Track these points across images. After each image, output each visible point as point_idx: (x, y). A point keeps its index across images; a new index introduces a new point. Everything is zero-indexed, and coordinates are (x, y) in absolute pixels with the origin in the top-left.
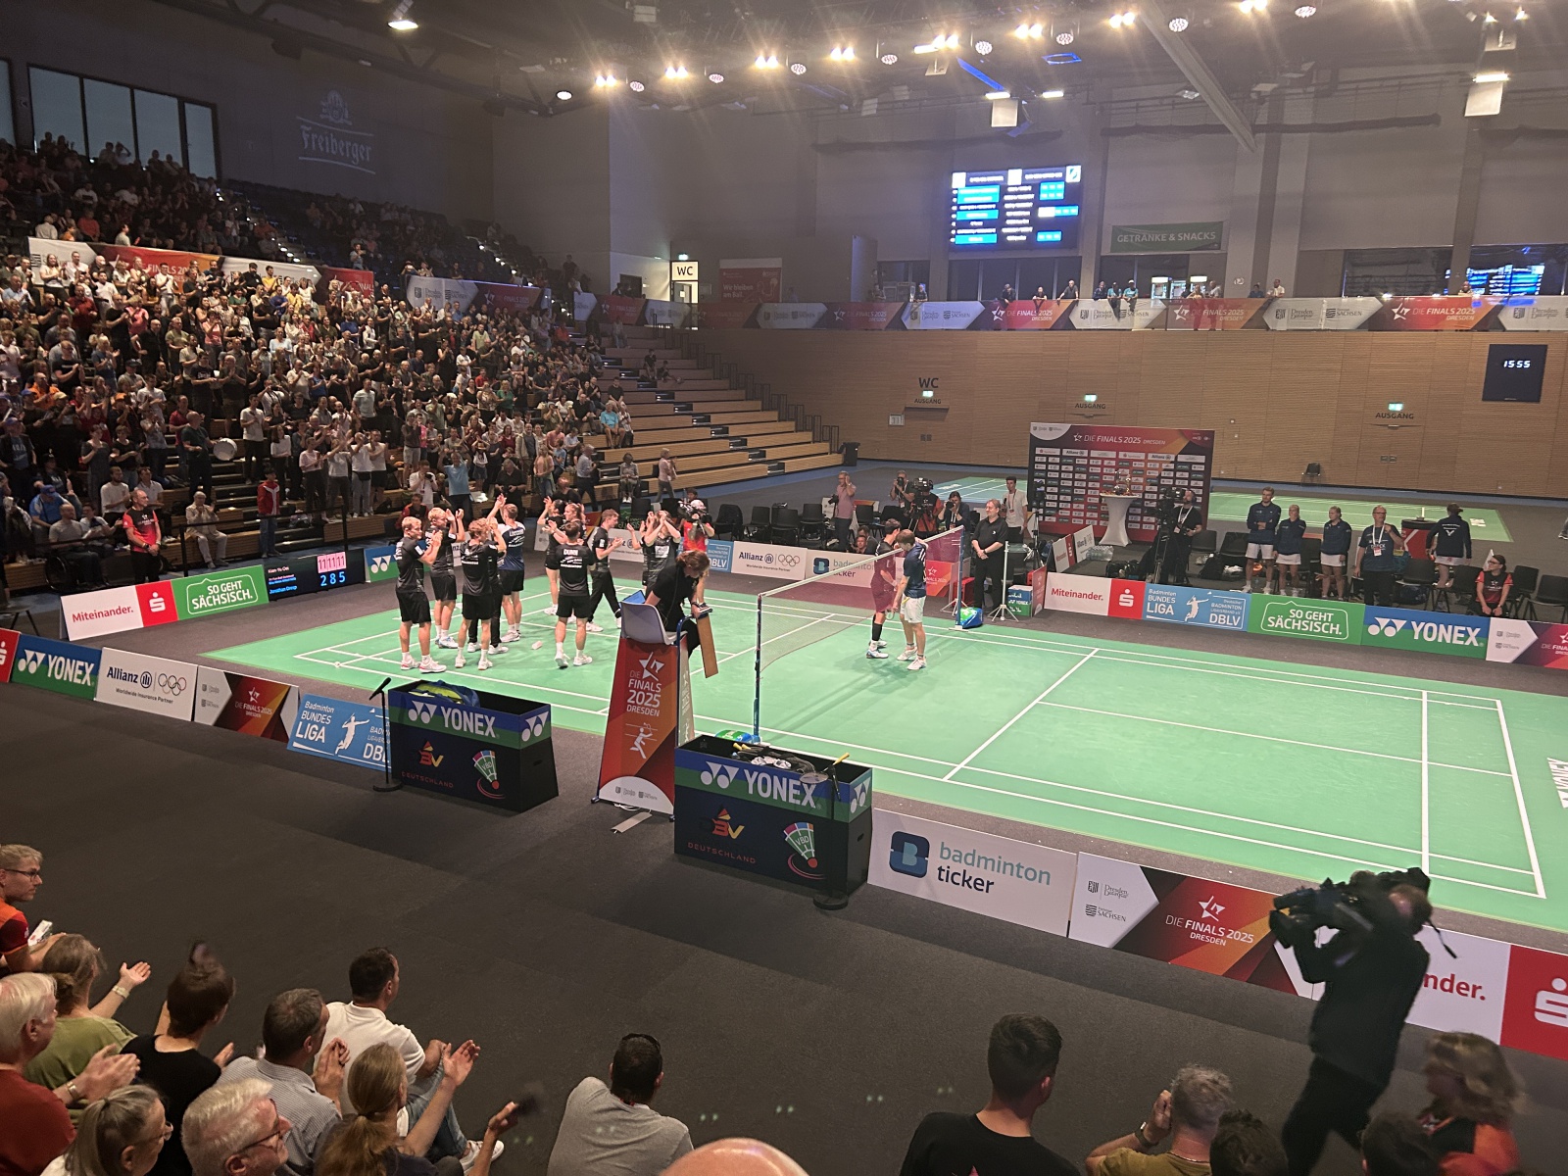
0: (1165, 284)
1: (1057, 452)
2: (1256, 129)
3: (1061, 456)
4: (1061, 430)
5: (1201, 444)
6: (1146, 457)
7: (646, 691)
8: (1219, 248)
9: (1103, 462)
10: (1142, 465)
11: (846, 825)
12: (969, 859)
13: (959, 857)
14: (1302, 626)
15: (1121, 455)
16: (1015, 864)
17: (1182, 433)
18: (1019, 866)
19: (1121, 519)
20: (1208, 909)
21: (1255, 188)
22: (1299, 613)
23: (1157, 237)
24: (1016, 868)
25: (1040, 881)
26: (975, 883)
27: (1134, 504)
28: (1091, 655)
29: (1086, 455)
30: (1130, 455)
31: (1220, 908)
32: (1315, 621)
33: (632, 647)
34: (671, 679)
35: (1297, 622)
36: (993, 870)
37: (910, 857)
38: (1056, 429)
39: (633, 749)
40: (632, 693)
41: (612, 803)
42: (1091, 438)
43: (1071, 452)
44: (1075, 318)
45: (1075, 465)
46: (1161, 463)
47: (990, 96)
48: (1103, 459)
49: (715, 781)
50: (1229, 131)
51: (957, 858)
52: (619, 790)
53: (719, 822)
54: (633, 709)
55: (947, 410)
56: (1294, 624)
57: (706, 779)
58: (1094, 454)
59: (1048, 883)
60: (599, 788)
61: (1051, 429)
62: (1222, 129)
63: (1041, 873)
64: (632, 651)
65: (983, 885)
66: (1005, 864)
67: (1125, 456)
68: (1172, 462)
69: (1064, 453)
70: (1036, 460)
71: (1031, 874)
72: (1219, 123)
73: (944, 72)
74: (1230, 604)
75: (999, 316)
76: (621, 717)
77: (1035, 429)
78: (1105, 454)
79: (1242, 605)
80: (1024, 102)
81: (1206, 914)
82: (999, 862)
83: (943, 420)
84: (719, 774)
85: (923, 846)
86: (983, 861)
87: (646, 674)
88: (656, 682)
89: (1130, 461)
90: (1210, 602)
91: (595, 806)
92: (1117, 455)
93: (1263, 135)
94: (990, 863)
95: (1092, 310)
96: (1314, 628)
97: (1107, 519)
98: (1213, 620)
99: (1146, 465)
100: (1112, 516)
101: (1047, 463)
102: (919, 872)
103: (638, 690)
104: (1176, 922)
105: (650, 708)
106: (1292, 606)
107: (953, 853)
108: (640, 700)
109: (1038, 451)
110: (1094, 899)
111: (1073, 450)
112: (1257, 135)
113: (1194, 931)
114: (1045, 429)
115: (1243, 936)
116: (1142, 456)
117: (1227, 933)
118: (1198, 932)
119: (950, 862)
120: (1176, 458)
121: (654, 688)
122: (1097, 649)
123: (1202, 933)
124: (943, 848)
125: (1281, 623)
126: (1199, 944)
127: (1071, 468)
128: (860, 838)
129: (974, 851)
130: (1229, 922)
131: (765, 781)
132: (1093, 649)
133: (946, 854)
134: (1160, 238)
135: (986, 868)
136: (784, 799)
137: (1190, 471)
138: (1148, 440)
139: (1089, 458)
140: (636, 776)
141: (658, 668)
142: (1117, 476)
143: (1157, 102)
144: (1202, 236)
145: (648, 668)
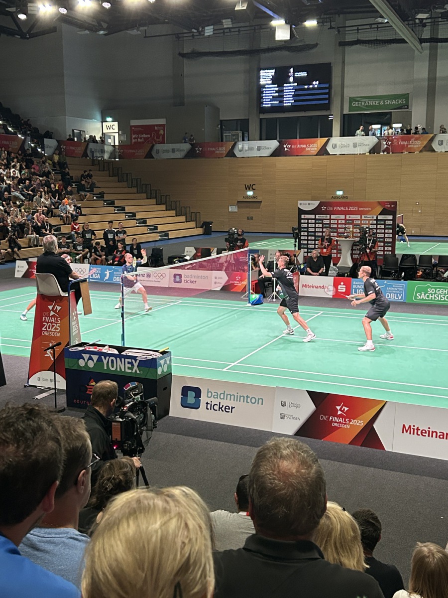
0: (379, 129)
1: (313, 216)
2: (422, 41)
3: (315, 219)
4: (316, 204)
5: (390, 209)
6: (361, 217)
7: (52, 323)
8: (408, 108)
9: (338, 222)
10: (359, 222)
11: (156, 381)
12: (222, 397)
13: (217, 396)
14: (435, 298)
15: (348, 217)
16: (245, 396)
17: (380, 203)
18: (247, 397)
19: (347, 252)
20: (340, 410)
21: (425, 75)
22: (433, 291)
23: (374, 103)
24: (246, 398)
25: (258, 404)
26: (225, 409)
27: (354, 244)
28: (319, 314)
29: (328, 218)
30: (353, 217)
31: (346, 409)
32: (441, 295)
33: (44, 299)
34: (65, 315)
35: (432, 295)
36: (234, 400)
37: (191, 399)
38: (312, 204)
39: (46, 355)
40: (45, 325)
41: (36, 387)
42: (331, 209)
43: (320, 217)
44: (329, 149)
45: (322, 223)
46: (369, 220)
47: (274, 23)
48: (338, 220)
49: (86, 364)
50: (407, 42)
51: (216, 396)
52: (39, 379)
53: (89, 387)
54: (46, 333)
55: (261, 202)
56: (430, 297)
57: (82, 363)
58: (333, 217)
59: (262, 404)
60: (29, 379)
61: (309, 204)
62: (402, 41)
63: (259, 399)
64: (43, 301)
65: (229, 409)
66: (240, 397)
67: (350, 217)
68: (375, 220)
69: (317, 217)
70: (302, 222)
71: (253, 401)
72: (401, 38)
73: (245, 8)
74: (397, 288)
75: (288, 148)
76: (39, 338)
77: (301, 204)
78: (339, 217)
79: (403, 288)
80: (293, 26)
81: (339, 413)
82: (237, 396)
83: (259, 208)
84: (88, 360)
85: (198, 392)
86: (229, 396)
87: (52, 313)
88: (57, 318)
89: (353, 220)
90: (386, 287)
91: (26, 389)
92: (346, 217)
93: (426, 45)
94: (232, 397)
95: (338, 144)
96: (441, 298)
97: (340, 253)
98: (388, 297)
99: (361, 222)
100: (343, 252)
101: (308, 223)
102: (196, 406)
103: (48, 323)
104: (325, 418)
105: (55, 332)
106: (429, 287)
107: (213, 394)
108: (49, 328)
109: (303, 216)
110: (284, 410)
111: (322, 216)
112: (423, 44)
113: (334, 422)
114: (306, 204)
115: (358, 422)
116: (358, 217)
117: (350, 421)
118: (336, 422)
119: (212, 399)
120: (377, 217)
121: (57, 321)
122: (322, 312)
123: (338, 423)
124: (208, 392)
125: (423, 296)
126: (337, 428)
127: (321, 226)
128: (165, 389)
129: (224, 391)
130: (350, 415)
131: (112, 360)
132: (320, 311)
133: (210, 395)
134: (375, 103)
135: (230, 400)
136: (123, 370)
137: (385, 225)
138: (360, 207)
139: (330, 219)
140: (48, 370)
141: (58, 309)
142: (345, 228)
143: (368, 27)
144: (398, 102)
145: (53, 310)
